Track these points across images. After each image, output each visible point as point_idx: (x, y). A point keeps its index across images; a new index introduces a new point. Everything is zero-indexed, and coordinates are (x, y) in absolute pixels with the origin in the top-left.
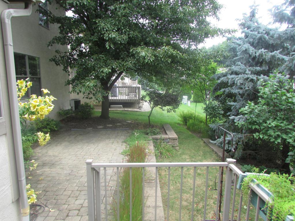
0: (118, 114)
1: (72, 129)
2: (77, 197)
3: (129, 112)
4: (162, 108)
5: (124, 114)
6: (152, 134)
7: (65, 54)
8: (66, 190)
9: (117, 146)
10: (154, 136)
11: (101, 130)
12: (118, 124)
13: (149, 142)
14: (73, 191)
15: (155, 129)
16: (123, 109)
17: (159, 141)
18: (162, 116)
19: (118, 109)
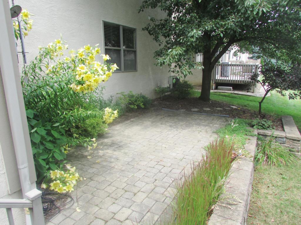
0: (224, 97)
1: (163, 109)
2: (116, 199)
3: (240, 95)
4: (281, 92)
5: (233, 97)
6: (259, 127)
7: (161, 22)
8: (112, 184)
9: (204, 136)
10: (262, 131)
11: (194, 114)
12: (218, 109)
13: (251, 138)
14: (118, 188)
15: (265, 121)
16: (233, 92)
17: (268, 138)
18: (285, 105)
19: (226, 91)
